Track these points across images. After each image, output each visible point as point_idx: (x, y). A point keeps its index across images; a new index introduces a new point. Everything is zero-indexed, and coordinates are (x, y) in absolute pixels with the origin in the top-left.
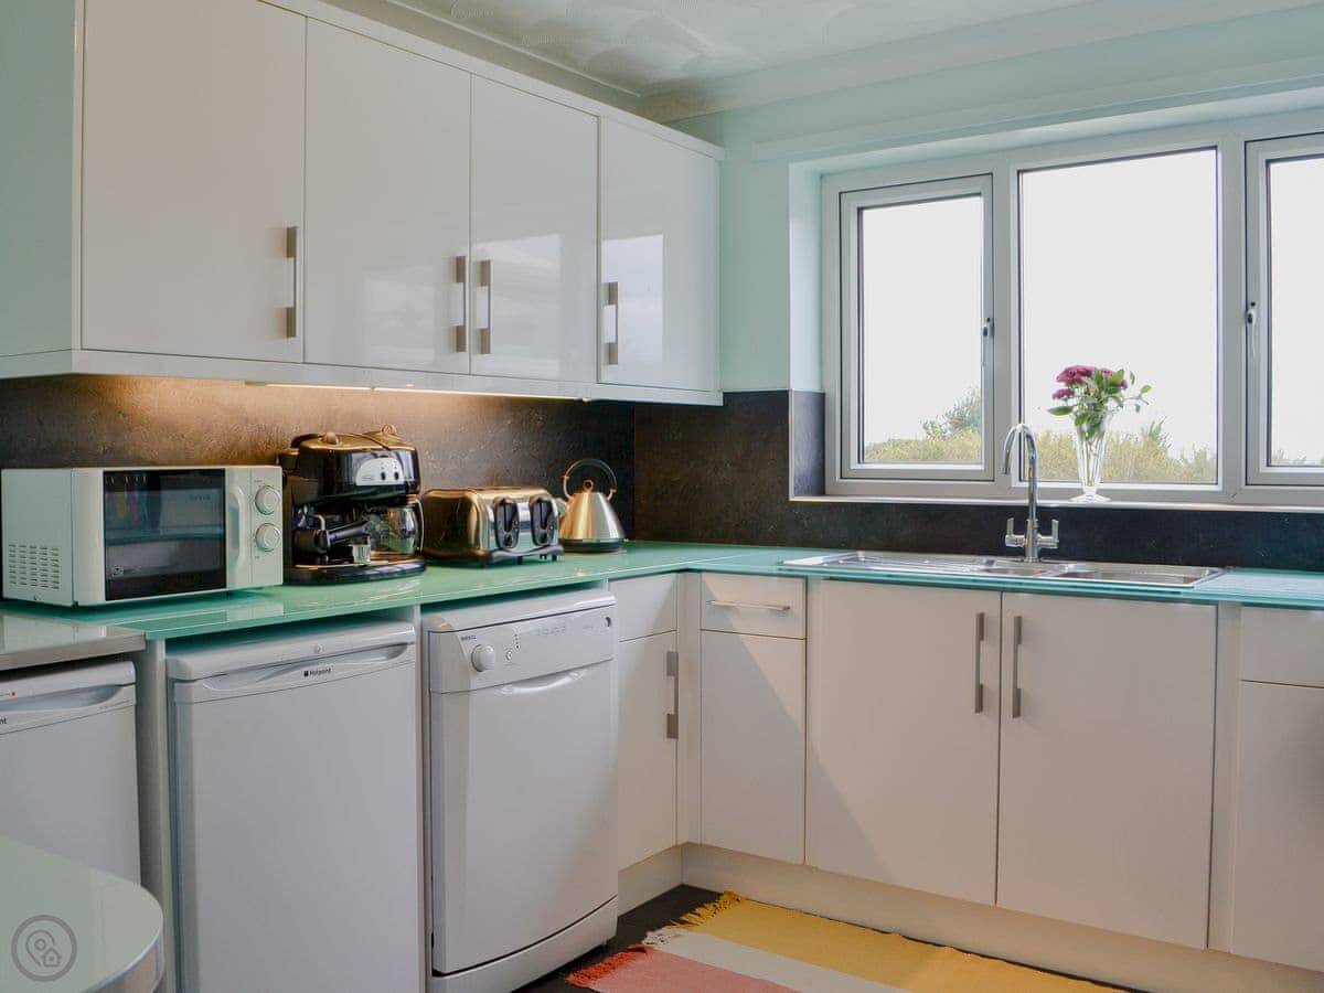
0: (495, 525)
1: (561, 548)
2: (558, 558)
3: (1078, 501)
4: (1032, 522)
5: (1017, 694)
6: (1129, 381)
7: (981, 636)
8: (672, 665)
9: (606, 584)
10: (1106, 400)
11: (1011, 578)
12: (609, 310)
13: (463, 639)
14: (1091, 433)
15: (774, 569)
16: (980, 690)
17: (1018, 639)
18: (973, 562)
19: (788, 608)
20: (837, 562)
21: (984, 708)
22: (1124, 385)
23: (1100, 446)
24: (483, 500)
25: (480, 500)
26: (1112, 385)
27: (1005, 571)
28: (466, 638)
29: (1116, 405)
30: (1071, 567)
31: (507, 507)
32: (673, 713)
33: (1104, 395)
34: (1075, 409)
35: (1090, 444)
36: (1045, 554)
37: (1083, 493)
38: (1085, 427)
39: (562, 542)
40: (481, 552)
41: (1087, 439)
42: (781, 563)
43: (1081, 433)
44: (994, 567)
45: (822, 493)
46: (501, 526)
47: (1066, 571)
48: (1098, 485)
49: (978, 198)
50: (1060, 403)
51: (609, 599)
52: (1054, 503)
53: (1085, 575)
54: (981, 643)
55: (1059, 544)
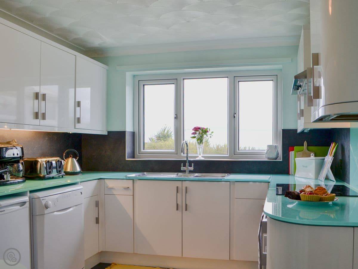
0: (46, 168)
1: (64, 174)
2: (64, 176)
3: (197, 159)
4: (187, 164)
5: (186, 205)
6: (209, 131)
7: (177, 192)
8: (97, 204)
9: (80, 183)
10: (204, 135)
11: (183, 177)
12: (78, 109)
13: (42, 200)
14: (200, 143)
15: (125, 178)
16: (177, 205)
17: (186, 192)
18: (173, 174)
19: (129, 187)
20: (140, 175)
21: (178, 209)
22: (208, 132)
23: (202, 145)
24: (42, 161)
25: (41, 161)
26: (205, 131)
27: (181, 176)
28: (43, 200)
29: (206, 136)
30: (197, 174)
31: (49, 163)
32: (97, 217)
33: (203, 134)
34: (197, 137)
35: (200, 145)
36: (190, 172)
37: (198, 157)
38: (199, 141)
39: (64, 172)
40: (42, 176)
41: (199, 144)
42: (126, 176)
43: (198, 142)
44: (178, 175)
45: (134, 158)
46: (48, 168)
47: (195, 175)
48: (202, 155)
49: (173, 85)
50: (193, 136)
51: (81, 187)
52: (192, 159)
53: (200, 176)
54: (178, 194)
55: (194, 169)
